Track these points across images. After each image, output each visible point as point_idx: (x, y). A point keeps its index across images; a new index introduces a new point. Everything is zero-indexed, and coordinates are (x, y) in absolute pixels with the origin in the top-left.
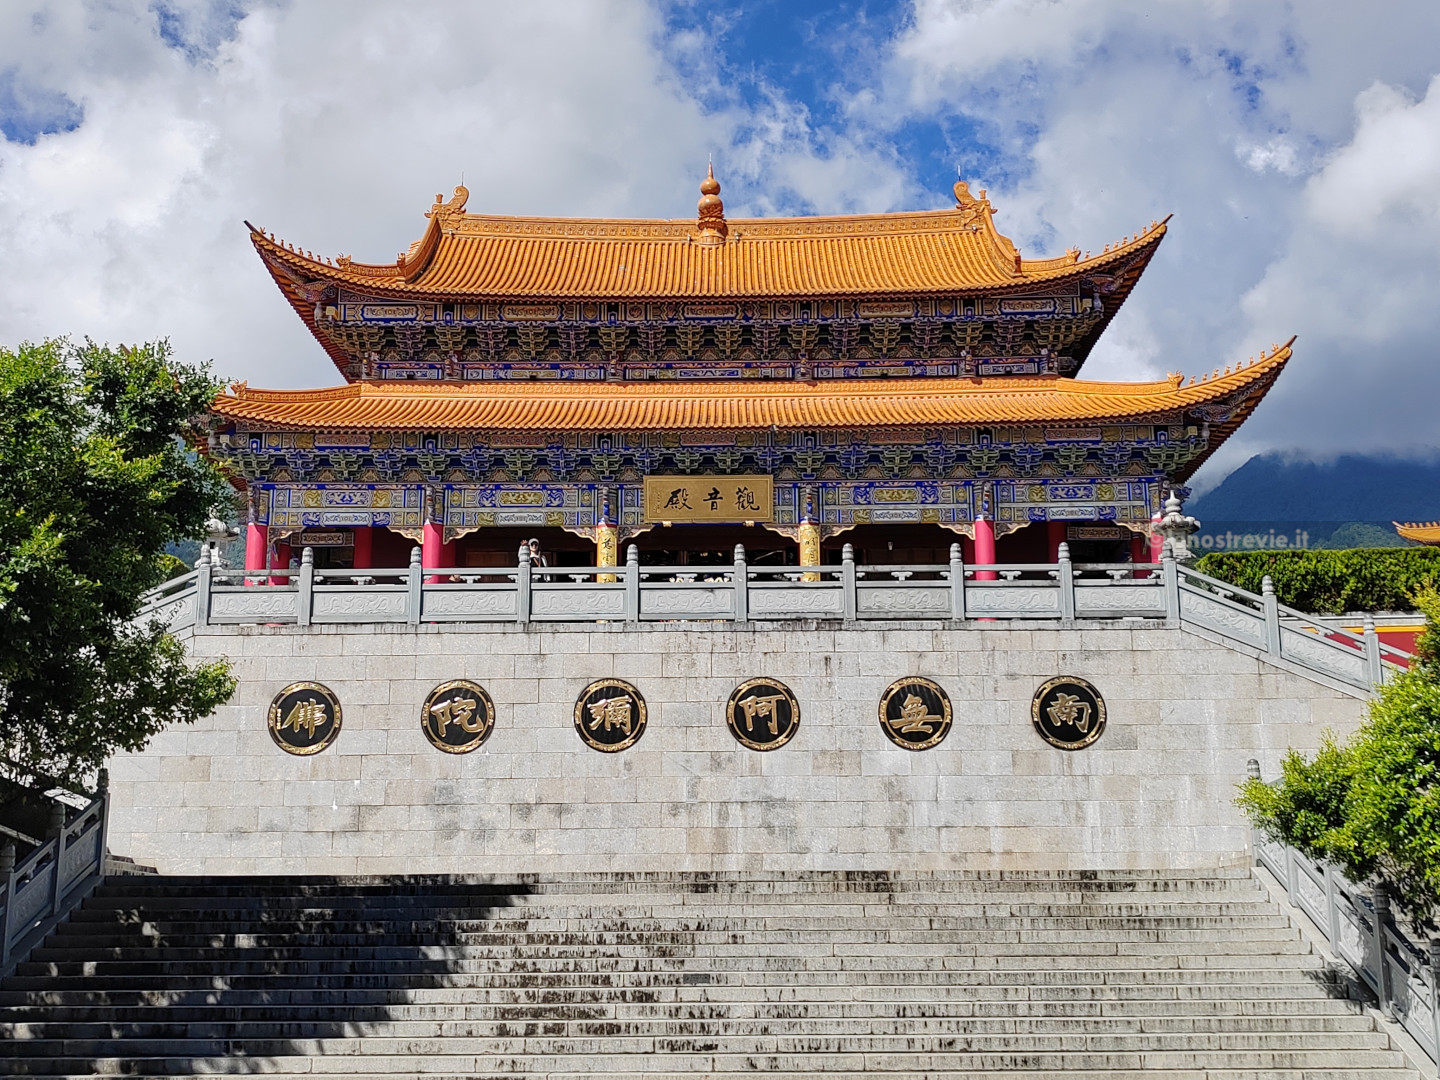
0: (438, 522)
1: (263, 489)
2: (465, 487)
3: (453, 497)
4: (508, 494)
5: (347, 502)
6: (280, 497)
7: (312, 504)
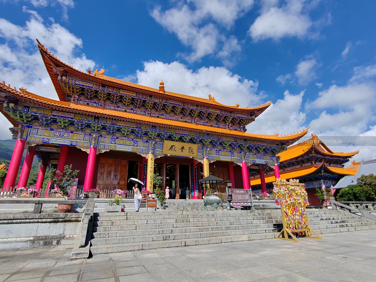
0: (95, 147)
1: (26, 127)
2: (106, 136)
3: (101, 139)
4: (120, 140)
5: (61, 136)
6: (33, 131)
7: (46, 135)
